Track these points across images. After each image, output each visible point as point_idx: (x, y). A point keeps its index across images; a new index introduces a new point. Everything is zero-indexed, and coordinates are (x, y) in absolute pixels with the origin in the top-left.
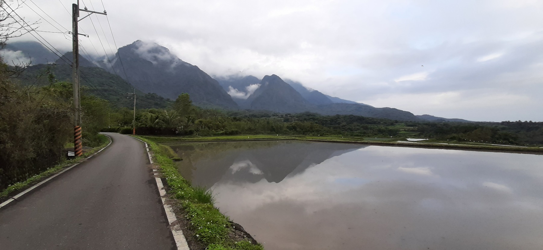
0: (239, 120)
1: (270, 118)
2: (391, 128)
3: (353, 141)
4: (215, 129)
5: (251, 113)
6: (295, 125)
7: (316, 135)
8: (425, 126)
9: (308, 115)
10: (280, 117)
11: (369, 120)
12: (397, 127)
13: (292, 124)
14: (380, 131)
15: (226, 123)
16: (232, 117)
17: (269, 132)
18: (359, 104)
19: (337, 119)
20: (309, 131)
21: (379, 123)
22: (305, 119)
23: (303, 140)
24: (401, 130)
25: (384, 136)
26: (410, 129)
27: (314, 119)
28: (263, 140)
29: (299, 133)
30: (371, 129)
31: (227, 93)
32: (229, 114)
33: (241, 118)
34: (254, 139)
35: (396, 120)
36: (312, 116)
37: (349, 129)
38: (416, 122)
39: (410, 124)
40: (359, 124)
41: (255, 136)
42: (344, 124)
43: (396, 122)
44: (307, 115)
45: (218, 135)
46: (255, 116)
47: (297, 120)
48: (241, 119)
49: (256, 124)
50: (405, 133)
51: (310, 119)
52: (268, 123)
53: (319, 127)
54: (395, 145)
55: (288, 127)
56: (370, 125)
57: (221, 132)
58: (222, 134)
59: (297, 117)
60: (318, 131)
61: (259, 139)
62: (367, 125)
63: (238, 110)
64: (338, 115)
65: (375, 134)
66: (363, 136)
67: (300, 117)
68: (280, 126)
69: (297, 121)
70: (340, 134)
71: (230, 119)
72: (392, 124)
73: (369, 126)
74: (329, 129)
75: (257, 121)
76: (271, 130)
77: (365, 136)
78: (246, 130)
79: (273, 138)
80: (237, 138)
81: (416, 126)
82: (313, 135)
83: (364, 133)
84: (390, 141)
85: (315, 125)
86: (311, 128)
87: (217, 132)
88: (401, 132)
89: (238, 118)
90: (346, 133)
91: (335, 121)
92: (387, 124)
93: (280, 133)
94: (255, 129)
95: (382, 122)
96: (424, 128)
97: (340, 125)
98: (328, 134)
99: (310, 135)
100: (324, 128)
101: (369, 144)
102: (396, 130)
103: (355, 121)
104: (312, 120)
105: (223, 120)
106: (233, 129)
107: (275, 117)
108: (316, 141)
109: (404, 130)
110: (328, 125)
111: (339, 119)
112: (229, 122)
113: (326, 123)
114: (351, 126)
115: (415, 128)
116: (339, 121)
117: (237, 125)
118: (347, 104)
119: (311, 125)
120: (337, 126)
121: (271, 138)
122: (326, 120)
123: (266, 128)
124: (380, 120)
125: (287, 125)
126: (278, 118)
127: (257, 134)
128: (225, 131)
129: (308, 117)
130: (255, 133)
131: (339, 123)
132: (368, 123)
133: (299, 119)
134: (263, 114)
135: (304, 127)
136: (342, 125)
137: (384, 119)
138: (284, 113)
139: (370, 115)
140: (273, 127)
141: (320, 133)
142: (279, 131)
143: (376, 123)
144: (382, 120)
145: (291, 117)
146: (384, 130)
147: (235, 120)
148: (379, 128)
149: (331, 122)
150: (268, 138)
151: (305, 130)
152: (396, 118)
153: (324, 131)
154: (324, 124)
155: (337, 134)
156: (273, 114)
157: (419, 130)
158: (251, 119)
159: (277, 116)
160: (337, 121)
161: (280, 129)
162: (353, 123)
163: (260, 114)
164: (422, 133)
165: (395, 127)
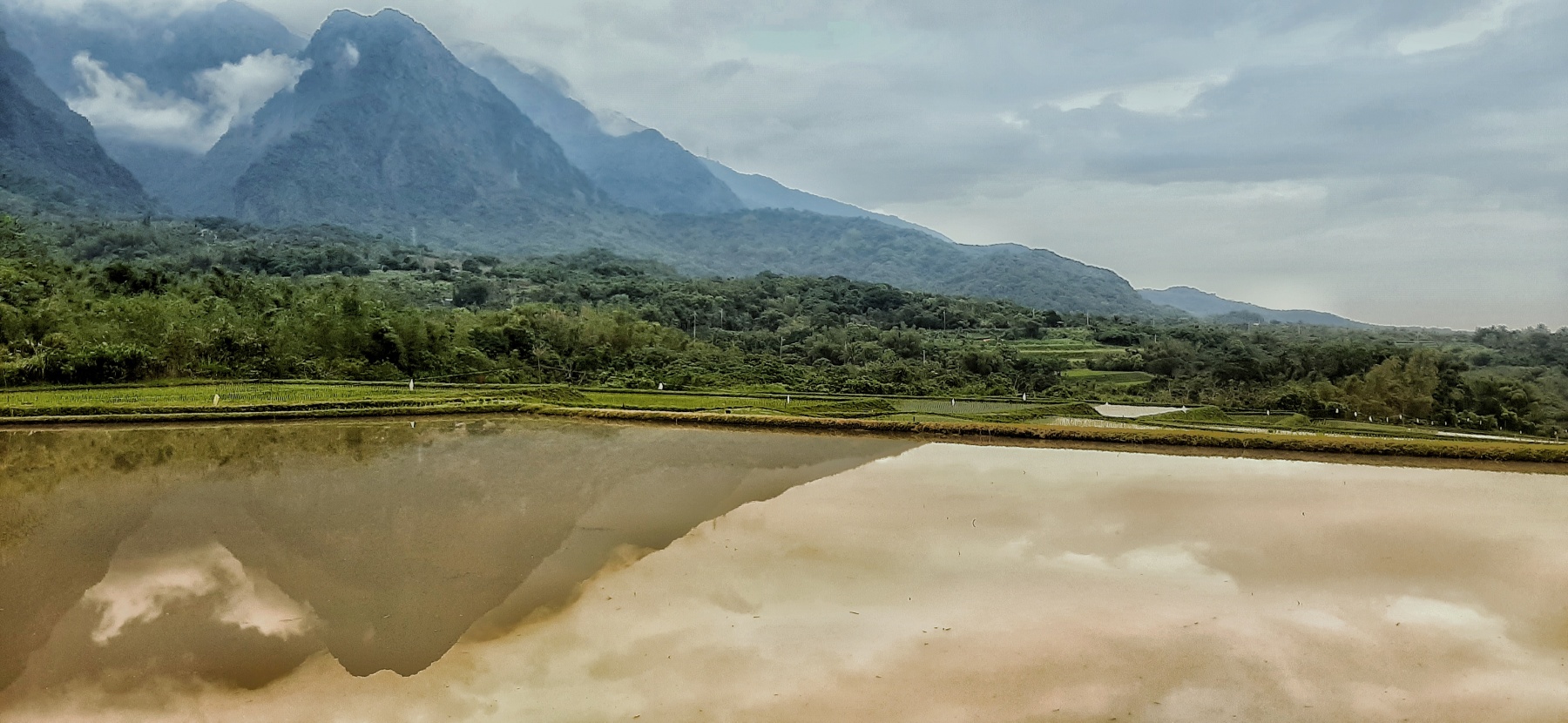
0: (152, 284)
1: (365, 279)
2: (1025, 349)
3: (838, 420)
5: (237, 246)
6: (523, 323)
7: (647, 385)
8: (1177, 344)
9: (606, 272)
10: (429, 273)
11: (928, 308)
12: (1055, 344)
13: (505, 320)
14: (975, 366)
15: (54, 304)
16: (100, 265)
17: (357, 364)
18: (876, 221)
19: (763, 296)
20: (606, 359)
21: (972, 322)
22: (585, 295)
23: (565, 415)
24: (1072, 360)
25: (991, 390)
26: (1109, 357)
27: (635, 294)
28: (320, 413)
29: (549, 371)
30: (932, 353)
31: (64, 104)
32: (79, 242)
33: (168, 275)
34: (256, 409)
35: (1053, 313)
36: (622, 273)
37: (824, 352)
38: (1139, 324)
39: (1115, 331)
40: (875, 330)
41: (266, 388)
42: (802, 328)
43: (1053, 320)
44: (596, 270)
46: (265, 265)
47: (536, 297)
48: (164, 281)
49: (271, 314)
50: (1088, 379)
51: (614, 292)
52: (351, 308)
53: (665, 339)
54: (1037, 438)
55: (478, 338)
56: (928, 332)
57: (21, 363)
58: (25, 379)
59: (535, 282)
60: (656, 362)
61: (290, 408)
62: (912, 332)
63: (146, 222)
64: (769, 275)
65: (953, 383)
66: (891, 391)
67: (553, 276)
68: (430, 329)
69: (533, 306)
70: (775, 381)
71: (86, 280)
72: (1032, 332)
73: (925, 337)
74: (717, 351)
75: (279, 297)
76: (368, 355)
77: (903, 390)
78: (202, 353)
79: (382, 404)
80: (134, 405)
81: (1137, 341)
82: (629, 385)
83: (900, 376)
84: (1017, 419)
85: (642, 330)
86: (621, 344)
88: (1070, 374)
89: (141, 275)
90: (810, 373)
91: (754, 306)
92: (1007, 330)
93: (426, 368)
94: (264, 347)
95: (985, 317)
96: (1170, 353)
97: (779, 328)
98: (712, 377)
99: (609, 383)
100: (691, 343)
101: (916, 432)
102: (1050, 363)
103: (855, 312)
104: (624, 300)
105: (35, 285)
106: (105, 343)
107: (399, 272)
108: (646, 420)
109: (1084, 360)
110: (716, 329)
111: (771, 296)
112: (75, 298)
113: (706, 317)
114: (833, 338)
115: (1134, 353)
116: (773, 306)
117: (138, 318)
118: (816, 218)
119: (617, 326)
120: (762, 334)
121: (367, 404)
122: (702, 303)
123: (340, 341)
124: (976, 311)
125: (475, 326)
126: (417, 279)
127: (278, 376)
128: (45, 358)
129: (603, 278)
130: (263, 370)
131: (773, 318)
132: (921, 324)
133: (549, 291)
134: (323, 252)
135: (577, 337)
136: (784, 330)
137: (995, 304)
138: (454, 252)
139: (929, 279)
140: (386, 335)
141: (666, 372)
142: (422, 360)
143: (954, 322)
144: (984, 310)
145: (500, 275)
146: (994, 361)
147: (122, 287)
148: (972, 352)
149: (728, 313)
150: (349, 404)
151: (584, 355)
152: (1054, 300)
153: (688, 364)
154: (693, 325)
155: (762, 379)
156: (386, 252)
157: (1152, 363)
158: (233, 283)
159: (414, 267)
160: (763, 309)
161: (430, 348)
162: (843, 322)
163: (304, 254)
164: (1162, 377)
165: (1045, 348)
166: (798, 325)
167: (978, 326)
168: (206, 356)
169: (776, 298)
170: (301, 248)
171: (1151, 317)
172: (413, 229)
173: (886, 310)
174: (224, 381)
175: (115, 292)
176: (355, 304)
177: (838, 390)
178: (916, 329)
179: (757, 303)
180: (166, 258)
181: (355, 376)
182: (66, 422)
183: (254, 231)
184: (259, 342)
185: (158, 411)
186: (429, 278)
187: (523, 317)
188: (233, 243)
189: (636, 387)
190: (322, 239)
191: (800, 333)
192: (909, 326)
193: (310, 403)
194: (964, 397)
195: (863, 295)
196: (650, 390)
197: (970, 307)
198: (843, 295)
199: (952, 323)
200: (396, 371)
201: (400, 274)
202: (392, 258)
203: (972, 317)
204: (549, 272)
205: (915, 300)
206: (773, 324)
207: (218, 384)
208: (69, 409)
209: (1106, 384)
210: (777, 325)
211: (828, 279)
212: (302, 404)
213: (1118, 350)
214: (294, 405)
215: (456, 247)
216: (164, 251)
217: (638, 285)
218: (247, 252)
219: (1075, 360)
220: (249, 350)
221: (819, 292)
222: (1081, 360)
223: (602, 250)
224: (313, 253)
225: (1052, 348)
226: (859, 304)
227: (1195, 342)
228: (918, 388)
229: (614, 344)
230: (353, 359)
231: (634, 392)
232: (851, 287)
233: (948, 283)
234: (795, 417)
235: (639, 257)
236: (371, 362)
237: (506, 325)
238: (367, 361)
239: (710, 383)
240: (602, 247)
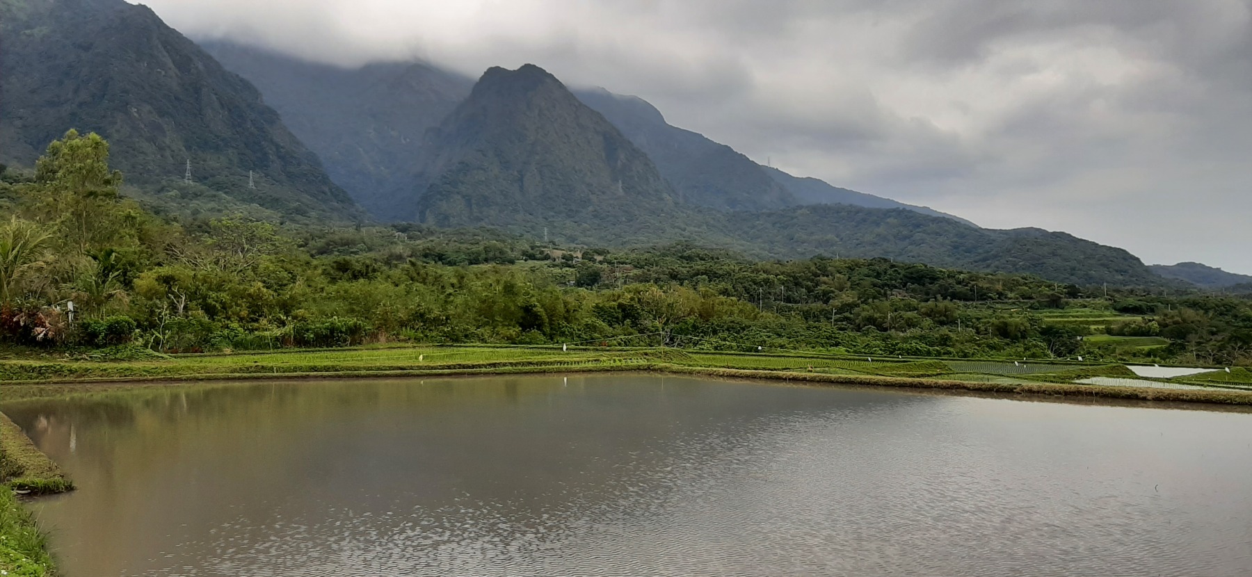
1: (514, 267)
2: (1049, 317)
4: (241, 319)
5: (421, 244)
6: (632, 299)
7: (729, 348)
9: (689, 258)
10: (557, 262)
11: (959, 283)
12: (1075, 314)
13: (619, 297)
14: (1009, 332)
15: (299, 287)
16: (331, 258)
17: (514, 331)
18: (911, 211)
19: (816, 275)
20: (695, 327)
21: (1000, 294)
24: (1093, 327)
25: (1028, 353)
26: (1127, 325)
27: (712, 276)
29: (652, 337)
30: (966, 322)
32: (312, 243)
33: (376, 266)
35: (1073, 287)
36: (702, 259)
37: (871, 320)
38: (1153, 295)
39: (1131, 301)
40: (914, 302)
41: (448, 351)
42: (851, 301)
43: (1073, 292)
44: (681, 256)
45: (261, 345)
46: (441, 258)
47: (638, 279)
48: (374, 270)
49: (450, 294)
50: (1114, 343)
51: (697, 274)
52: (509, 289)
53: (741, 311)
55: (599, 311)
56: (961, 303)
57: (278, 332)
58: (280, 343)
59: (636, 267)
60: (735, 329)
61: (474, 367)
62: (947, 303)
63: (357, 229)
64: (821, 258)
65: (991, 347)
67: (649, 263)
68: (566, 304)
69: (636, 285)
70: (833, 344)
71: (320, 271)
72: (1054, 303)
73: (959, 309)
74: (783, 320)
75: (454, 281)
76: (521, 325)
77: (949, 353)
78: (403, 324)
81: (1152, 310)
82: (716, 348)
83: (944, 341)
85: (721, 302)
86: (705, 315)
87: (252, 331)
88: (1093, 339)
89: (358, 267)
91: (809, 283)
92: (1032, 301)
93: (563, 334)
94: (447, 319)
95: (1012, 291)
96: (1184, 320)
97: (831, 301)
98: (780, 341)
99: (700, 347)
100: (761, 314)
102: (1073, 329)
103: (896, 287)
104: (704, 280)
105: (285, 274)
106: (335, 317)
107: (536, 261)
108: (760, 378)
109: (1104, 327)
110: (778, 302)
111: (824, 276)
112: (313, 284)
113: (770, 293)
114: (877, 309)
115: (1150, 321)
116: (825, 283)
117: (358, 298)
118: (859, 210)
119: (703, 301)
120: (819, 305)
121: (530, 363)
122: (766, 281)
123: (500, 315)
124: (1004, 285)
125: (597, 301)
126: (549, 266)
127: (457, 340)
128: (294, 328)
129: (688, 263)
130: (447, 337)
131: (825, 293)
132: (955, 296)
133: (647, 274)
134: (481, 248)
135: (673, 310)
136: (837, 302)
137: (1020, 279)
138: (575, 246)
139: (958, 259)
140: (534, 309)
141: (742, 338)
142: (560, 328)
143: (985, 294)
144: (1011, 285)
145: (610, 263)
146: (1022, 328)
147: (345, 275)
148: (1002, 320)
149: (788, 289)
150: (517, 363)
151: (678, 323)
152: (1072, 275)
153: (760, 331)
154: (759, 300)
155: (822, 344)
156: (527, 247)
157: (1167, 329)
158: (422, 272)
159: (547, 257)
160: (817, 285)
161: (566, 319)
162: (885, 295)
163: (469, 249)
164: (1179, 341)
165: (1068, 317)
166: (846, 298)
167: (1006, 298)
168: (406, 326)
169: (827, 276)
170: (465, 245)
171: (1162, 289)
172: (546, 229)
173: (924, 285)
174: (419, 345)
175: (340, 279)
176: (512, 286)
177: (891, 353)
178: (951, 300)
179: (812, 281)
180: (372, 255)
181: (512, 341)
182: (316, 377)
183: (432, 233)
184: (444, 315)
185: (379, 369)
186: (557, 266)
187: (632, 294)
188: (418, 242)
189: (722, 349)
190: (480, 238)
191: (848, 305)
192: (945, 298)
193: (488, 362)
194: (1003, 358)
195: (903, 272)
196: (733, 352)
197: (999, 282)
198: (885, 273)
199: (982, 296)
200: (543, 338)
201: (537, 263)
202: (531, 251)
203: (1000, 290)
204: (646, 259)
205: (949, 277)
206: (826, 297)
207: (414, 347)
208: (316, 367)
209: (1126, 348)
210: (829, 299)
211: (872, 260)
212: (481, 363)
213: (1135, 318)
214: (477, 363)
215: (576, 242)
216: (370, 250)
217: (715, 268)
218: (428, 249)
219: (1096, 327)
220: (437, 321)
221: (865, 270)
222: (1101, 327)
223: (686, 241)
224: (475, 248)
225: (1073, 317)
226: (899, 281)
227: (1207, 311)
228: (963, 352)
229: (701, 315)
230: (510, 327)
231: (723, 354)
232: (893, 266)
233: (976, 262)
234: (873, 377)
235: (715, 247)
236: (524, 330)
237: (619, 301)
238: (520, 329)
239: (782, 347)
240: (685, 239)
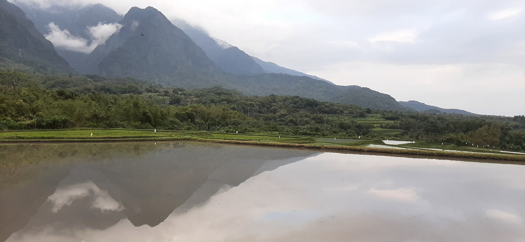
0: (71, 96)
1: (141, 95)
2: (359, 121)
3: (296, 144)
4: (12, 116)
5: (99, 84)
6: (192, 111)
7: (233, 132)
8: (411, 120)
9: (219, 94)
10: (161, 94)
11: (326, 107)
12: (369, 120)
13: (186, 109)
14: (342, 126)
15: (40, 102)
16: (55, 90)
17: (138, 124)
18: (309, 77)
19: (271, 102)
20: (219, 123)
21: (342, 112)
22: (213, 101)
23: (205, 141)
24: (375, 125)
25: (348, 135)
26: (388, 124)
27: (229, 101)
28: (125, 139)
29: (200, 127)
30: (328, 122)
31: (44, 37)
32: (48, 82)
33: (77, 93)
34: (105, 138)
35: (369, 109)
36: (225, 94)
37: (291, 121)
38: (398, 113)
39: (390, 115)
40: (309, 114)
41: (108, 131)
42: (284, 113)
43: (369, 111)
44: (216, 93)
45: (20, 128)
46: (108, 91)
48: (76, 96)
49: (110, 107)
50: (381, 131)
51: (222, 101)
52: (136, 105)
53: (239, 116)
54: (364, 151)
55: (177, 115)
56: (327, 115)
57: (28, 122)
58: (30, 127)
59: (196, 97)
60: (236, 124)
61: (115, 138)
62: (321, 115)
63: (70, 76)
64: (273, 95)
65: (335, 132)
66: (314, 135)
67: (202, 95)
68: (161, 112)
69: (196, 105)
70: (275, 131)
71: (50, 95)
72: (362, 115)
73: (326, 117)
74: (256, 121)
75: (113, 101)
76: (141, 121)
77: (318, 134)
78: (88, 119)
79: (145, 137)
80: (65, 136)
81: (397, 119)
82: (226, 132)
83: (317, 130)
84: (357, 145)
85: (231, 113)
86: (224, 118)
87: (17, 121)
88: (375, 130)
89: (68, 94)
90: (287, 128)
91: (268, 106)
92: (353, 115)
93: (160, 125)
94: (108, 117)
95: (346, 110)
96: (409, 123)
97: (276, 113)
98: (254, 129)
99: (220, 131)
100: (247, 118)
101: (322, 149)
102: (368, 126)
103: (302, 108)
104: (225, 103)
105: (34, 96)
106: (56, 116)
107: (152, 93)
108: (232, 143)
109: (379, 125)
110: (255, 113)
111: (274, 102)
112: (46, 101)
113: (252, 109)
114: (294, 117)
115: (396, 123)
116: (275, 106)
117: (67, 108)
118: (289, 76)
119: (223, 112)
120: (271, 115)
121: (141, 137)
122: (251, 104)
123: (132, 116)
124: (343, 108)
125: (177, 111)
126: (158, 96)
127: (112, 127)
128: (37, 120)
129: (219, 96)
130: (107, 125)
132: (324, 112)
133: (201, 100)
134: (127, 87)
135: (210, 115)
136: (279, 114)
137: (350, 106)
138: (170, 87)
139: (327, 97)
140: (147, 114)
141: (239, 127)
142: (159, 122)
143: (336, 111)
144: (346, 108)
145: (185, 95)
146: (349, 125)
147: (62, 97)
148: (341, 122)
149: (260, 108)
150: (135, 137)
151: (212, 121)
152: (369, 104)
153: (246, 125)
154: (248, 112)
155: (270, 130)
156: (148, 87)
157: (402, 126)
158: (98, 96)
159: (157, 92)
160: (271, 107)
161: (162, 118)
162: (298, 111)
163: (121, 87)
164: (406, 131)
165: (366, 121)
166: (283, 112)
167: (344, 113)
168: (89, 120)
169: (275, 103)
170: (120, 85)
171: (402, 111)
172: (157, 79)
173: (313, 107)
174: (94, 128)
175: (60, 99)
176: (137, 104)
177: (296, 134)
178: (323, 114)
179: (269, 105)
180: (76, 88)
181: (137, 127)
182: (43, 142)
183: (105, 79)
184: (106, 116)
185: (73, 138)
186: (162, 95)
187: (192, 108)
188: (98, 83)
189: (229, 132)
190: (127, 82)
191: (283, 115)
192: (320, 113)
193: (122, 136)
194: (338, 137)
195: (305, 102)
196: (233, 133)
197: (341, 107)
198: (298, 102)
199: (334, 112)
200: (150, 126)
201: (152, 94)
202: (150, 89)
203: (341, 110)
204: (201, 94)
205: (322, 104)
206: (274, 111)
207: (92, 129)
208: (44, 137)
209: (387, 133)
210: (276, 112)
211: (293, 97)
212: (119, 136)
213: (391, 122)
214: (117, 137)
215: (171, 85)
216: (76, 86)
217: (230, 98)
218: (103, 86)
219: (376, 125)
220: (103, 119)
221: (290, 101)
222: (378, 125)
223: (219, 86)
224: (124, 87)
225: (368, 121)
226: (303, 105)
227: (417, 119)
228: (323, 134)
229: (222, 118)
230: (136, 122)
231: (228, 134)
232: (301, 99)
233: (333, 98)
234: (282, 143)
235: (231, 89)
236: (142, 123)
237: (186, 111)
238: (141, 122)
239: (253, 131)
240: (218, 86)
